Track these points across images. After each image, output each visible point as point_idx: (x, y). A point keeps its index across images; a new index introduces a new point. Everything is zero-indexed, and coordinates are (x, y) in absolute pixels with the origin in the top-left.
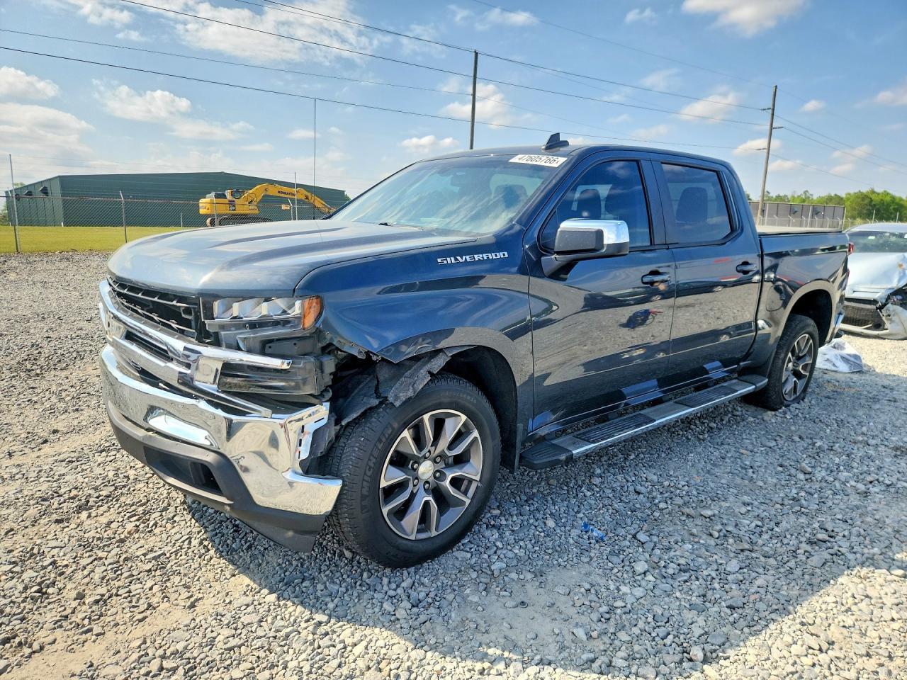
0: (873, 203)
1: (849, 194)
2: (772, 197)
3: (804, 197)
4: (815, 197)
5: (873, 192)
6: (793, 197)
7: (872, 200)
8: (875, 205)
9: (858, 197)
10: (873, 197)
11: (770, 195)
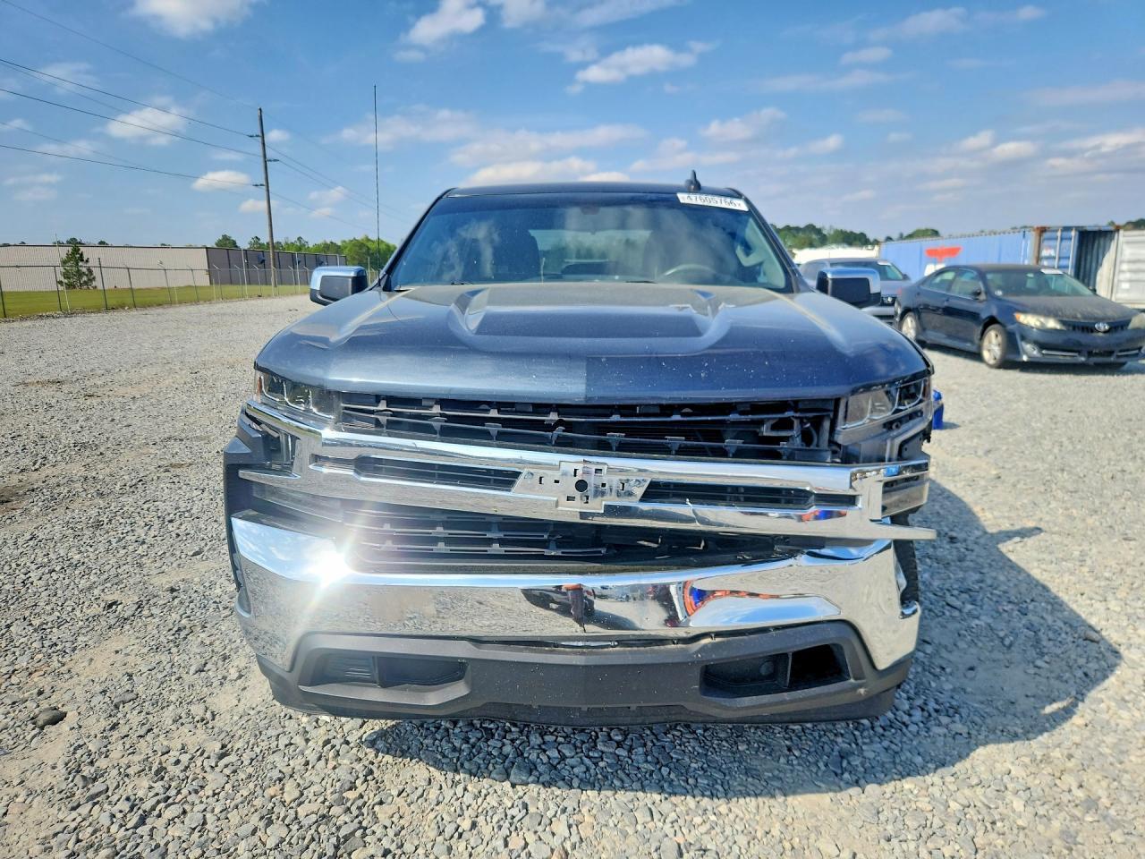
0: (371, 252)
1: (344, 241)
2: (263, 244)
3: (298, 244)
4: (311, 246)
5: (368, 240)
6: (287, 243)
7: (369, 249)
8: (373, 254)
9: (354, 245)
10: (369, 244)
11: (261, 241)
